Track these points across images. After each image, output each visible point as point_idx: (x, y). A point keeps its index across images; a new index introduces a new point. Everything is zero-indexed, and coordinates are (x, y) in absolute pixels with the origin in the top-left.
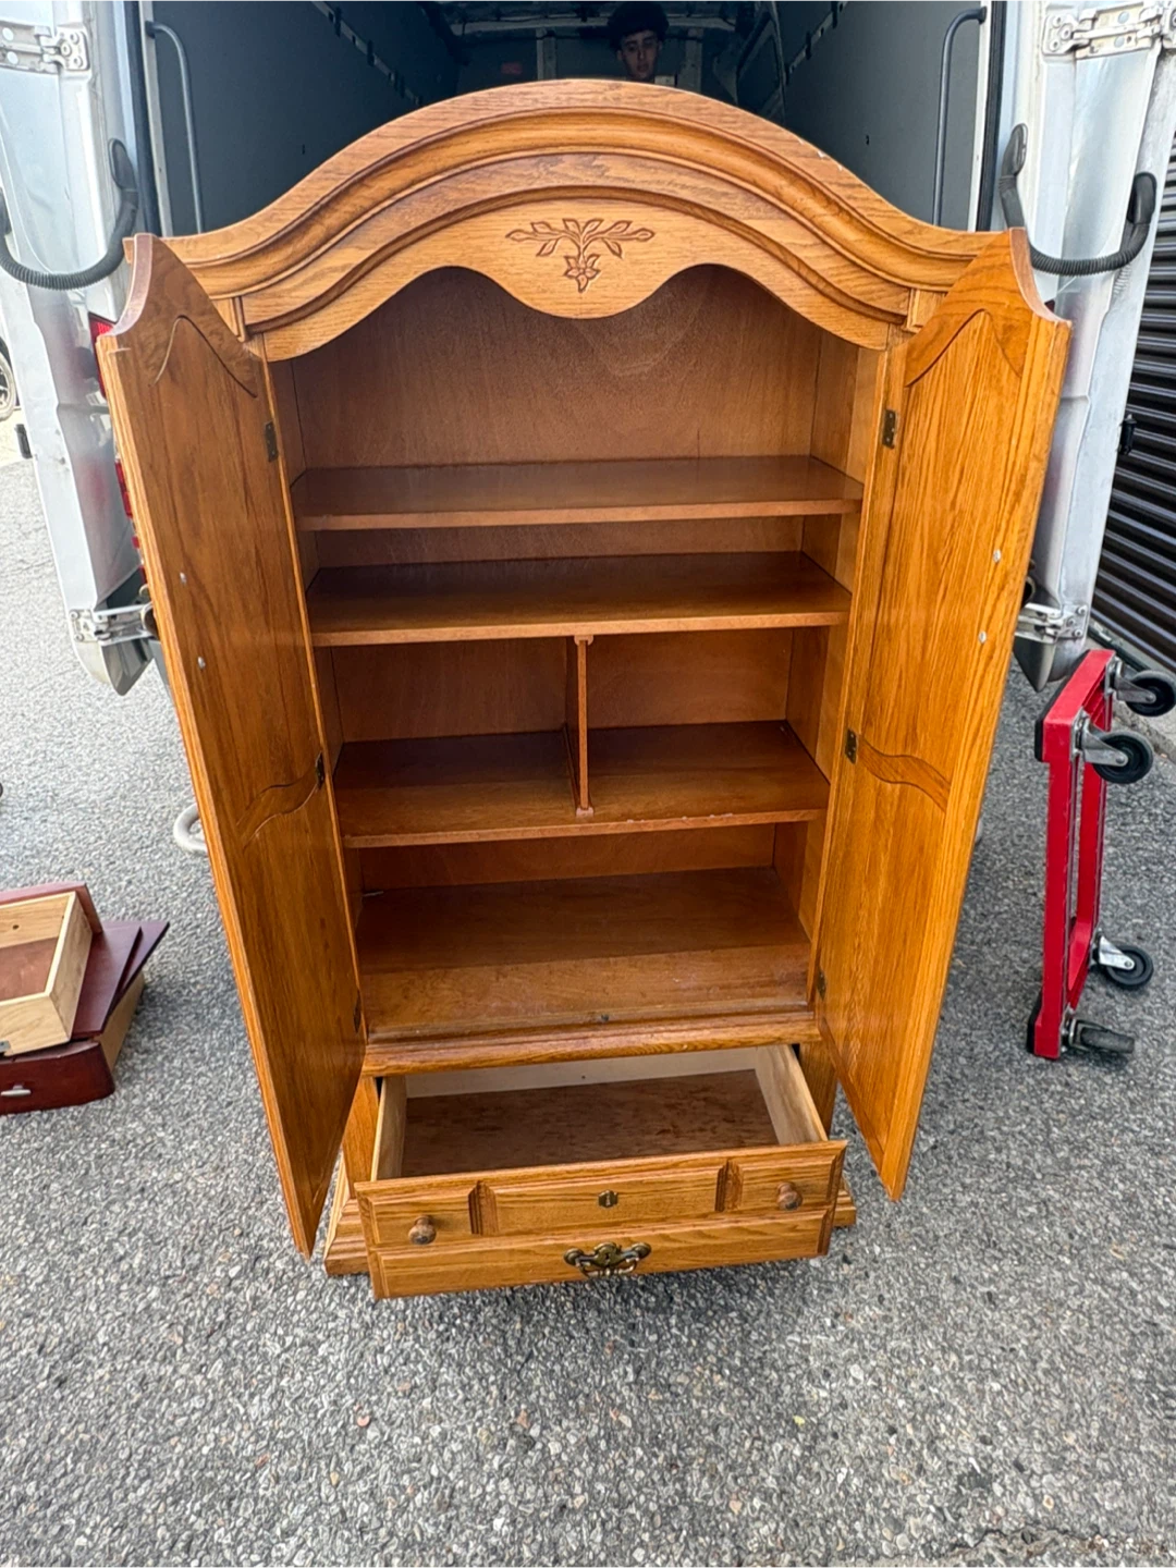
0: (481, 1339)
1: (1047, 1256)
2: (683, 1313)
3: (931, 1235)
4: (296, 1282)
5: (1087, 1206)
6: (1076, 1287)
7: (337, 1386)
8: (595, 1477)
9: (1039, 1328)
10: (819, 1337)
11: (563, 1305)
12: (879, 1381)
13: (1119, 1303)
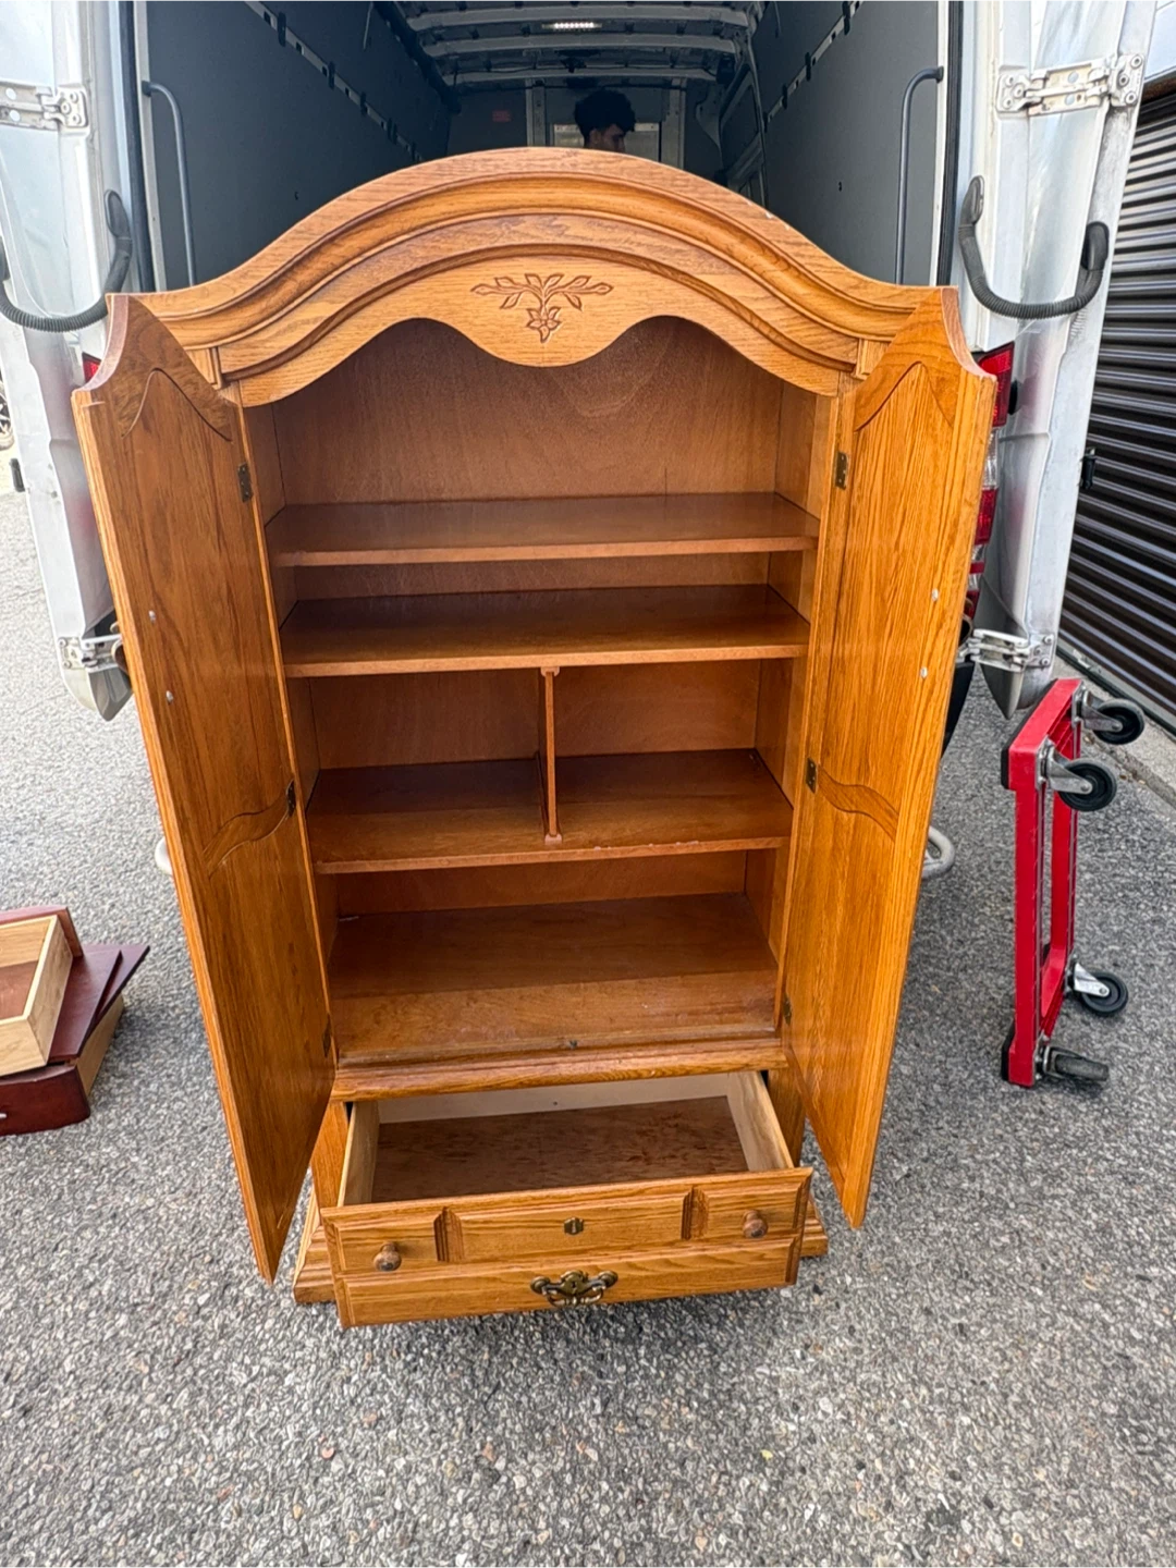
0: (448, 1369)
1: (1019, 1287)
2: (652, 1343)
3: (903, 1265)
4: (264, 1310)
5: (1060, 1236)
6: (1048, 1319)
7: (303, 1417)
8: (560, 1512)
9: (1011, 1362)
10: (788, 1369)
11: (532, 1335)
12: (849, 1414)
13: (1091, 1335)
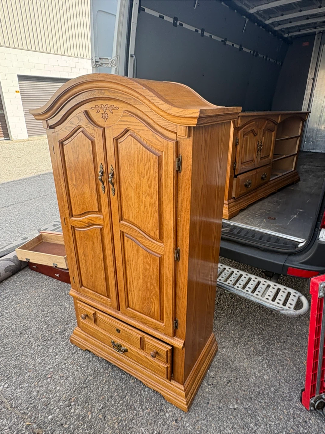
2: (125, 402)
7: (53, 366)
8: (73, 424)
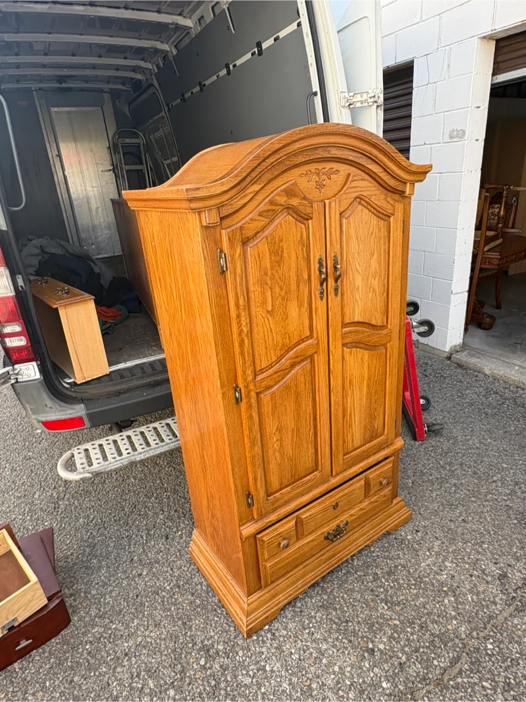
0: (325, 626)
2: (384, 576)
3: (434, 510)
4: (233, 649)
5: (466, 480)
7: (286, 677)
8: (402, 647)
10: (429, 560)
12: (456, 563)
